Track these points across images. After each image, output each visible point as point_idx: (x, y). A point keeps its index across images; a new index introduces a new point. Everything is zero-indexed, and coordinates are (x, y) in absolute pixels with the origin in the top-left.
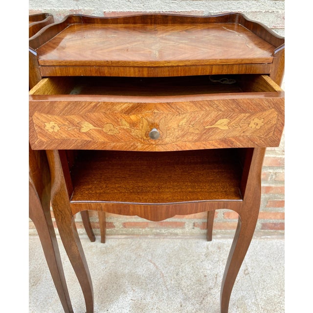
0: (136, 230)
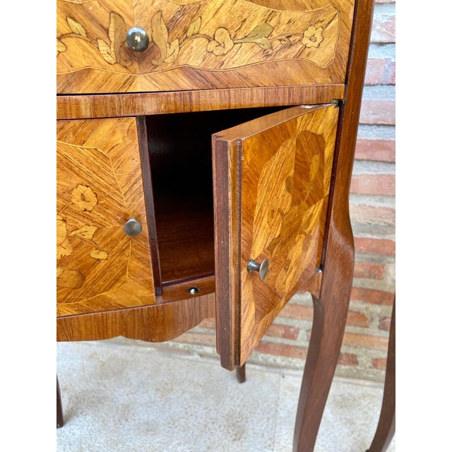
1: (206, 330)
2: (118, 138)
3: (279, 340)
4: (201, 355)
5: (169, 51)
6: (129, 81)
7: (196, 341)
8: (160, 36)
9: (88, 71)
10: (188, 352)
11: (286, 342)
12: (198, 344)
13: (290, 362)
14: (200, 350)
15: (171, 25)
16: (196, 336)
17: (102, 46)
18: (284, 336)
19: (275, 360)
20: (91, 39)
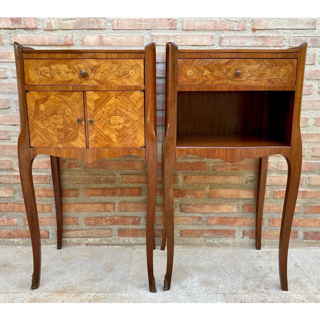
0: (191, 240)
1: (90, 227)
2: (78, 96)
3: (131, 227)
4: (87, 245)
5: (91, 76)
6: (81, 82)
7: (83, 235)
8: (89, 72)
9: (72, 80)
10: (79, 244)
11: (134, 227)
12: (85, 237)
13: (138, 240)
14: (86, 242)
15: (92, 70)
16: (84, 232)
17: (76, 75)
18: (133, 224)
19: (129, 241)
20: (74, 73)
